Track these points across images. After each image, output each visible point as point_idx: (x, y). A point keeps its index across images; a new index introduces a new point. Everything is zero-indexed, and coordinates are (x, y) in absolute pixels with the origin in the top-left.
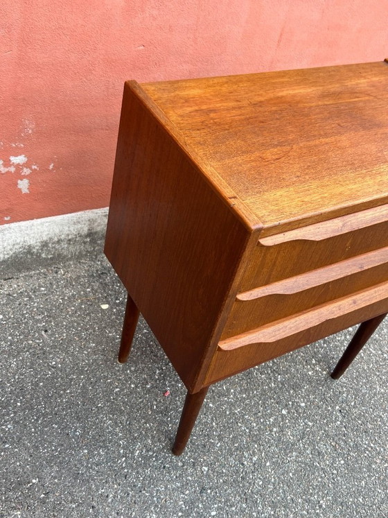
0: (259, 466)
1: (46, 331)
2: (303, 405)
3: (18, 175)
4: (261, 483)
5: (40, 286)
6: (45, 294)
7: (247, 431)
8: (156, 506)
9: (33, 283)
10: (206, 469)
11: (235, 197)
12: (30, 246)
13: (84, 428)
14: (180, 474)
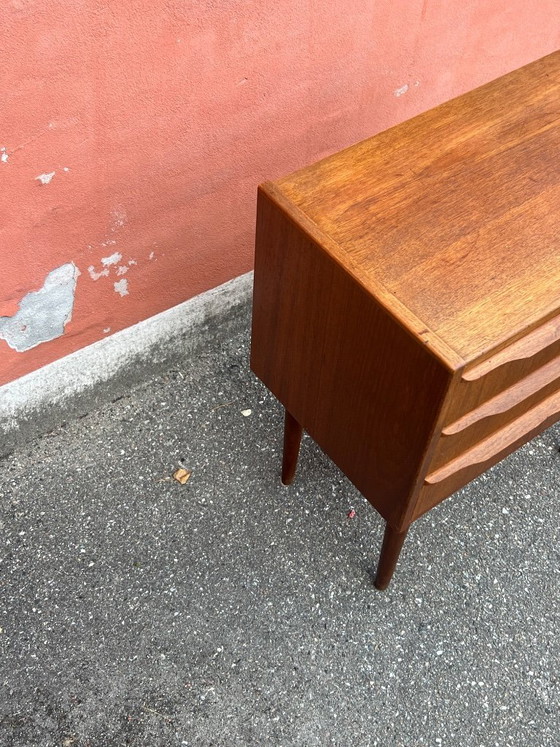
0: (484, 587)
1: (183, 460)
2: (528, 497)
3: (114, 277)
4: (491, 606)
5: (159, 401)
6: (168, 411)
7: (462, 544)
8: (369, 655)
9: (150, 398)
10: (420, 600)
11: (426, 331)
12: (137, 355)
13: (261, 576)
14: (390, 613)
